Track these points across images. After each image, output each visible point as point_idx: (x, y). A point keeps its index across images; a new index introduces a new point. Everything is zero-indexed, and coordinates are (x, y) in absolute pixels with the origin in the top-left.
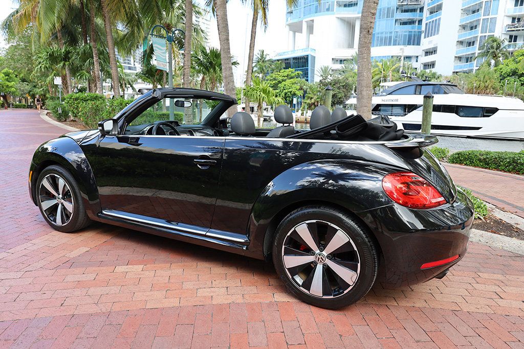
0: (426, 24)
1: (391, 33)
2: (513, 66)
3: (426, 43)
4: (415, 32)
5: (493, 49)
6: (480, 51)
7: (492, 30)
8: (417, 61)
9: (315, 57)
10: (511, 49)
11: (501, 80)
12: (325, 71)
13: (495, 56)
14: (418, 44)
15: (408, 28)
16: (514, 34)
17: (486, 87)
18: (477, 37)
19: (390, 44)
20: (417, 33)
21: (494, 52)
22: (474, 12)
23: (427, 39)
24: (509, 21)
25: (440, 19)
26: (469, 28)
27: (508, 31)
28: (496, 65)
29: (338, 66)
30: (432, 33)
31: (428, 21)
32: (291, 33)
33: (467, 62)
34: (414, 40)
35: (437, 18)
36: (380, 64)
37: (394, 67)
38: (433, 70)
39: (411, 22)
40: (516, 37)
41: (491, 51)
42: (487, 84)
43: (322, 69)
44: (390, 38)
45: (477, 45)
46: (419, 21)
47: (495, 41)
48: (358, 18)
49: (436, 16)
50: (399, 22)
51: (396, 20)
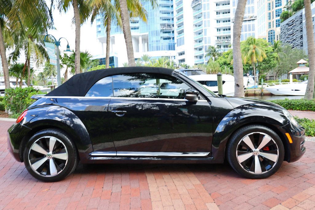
0: (177, 39)
2: (224, 60)
3: (179, 49)
4: (172, 43)
5: (212, 52)
6: (207, 53)
7: (209, 43)
8: (175, 59)
9: (117, 58)
10: (219, 52)
11: (220, 67)
13: (214, 56)
14: (174, 49)
15: (168, 41)
16: (219, 44)
17: (216, 71)
18: (203, 46)
19: (160, 50)
20: (172, 44)
21: (213, 53)
22: (199, 34)
23: (178, 47)
24: (216, 38)
25: (184, 37)
26: (199, 42)
27: (216, 43)
28: (215, 60)
30: (181, 44)
31: (178, 38)
32: (101, 43)
33: (200, 58)
34: (171, 47)
35: (182, 36)
36: (157, 60)
37: (165, 62)
38: (185, 63)
39: (169, 38)
40: (220, 46)
41: (212, 53)
42: (215, 69)
43: (123, 64)
44: (159, 47)
45: (204, 50)
46: (173, 38)
47: (213, 48)
48: (140, 36)
49: (181, 36)
50: (163, 38)
51: (161, 37)
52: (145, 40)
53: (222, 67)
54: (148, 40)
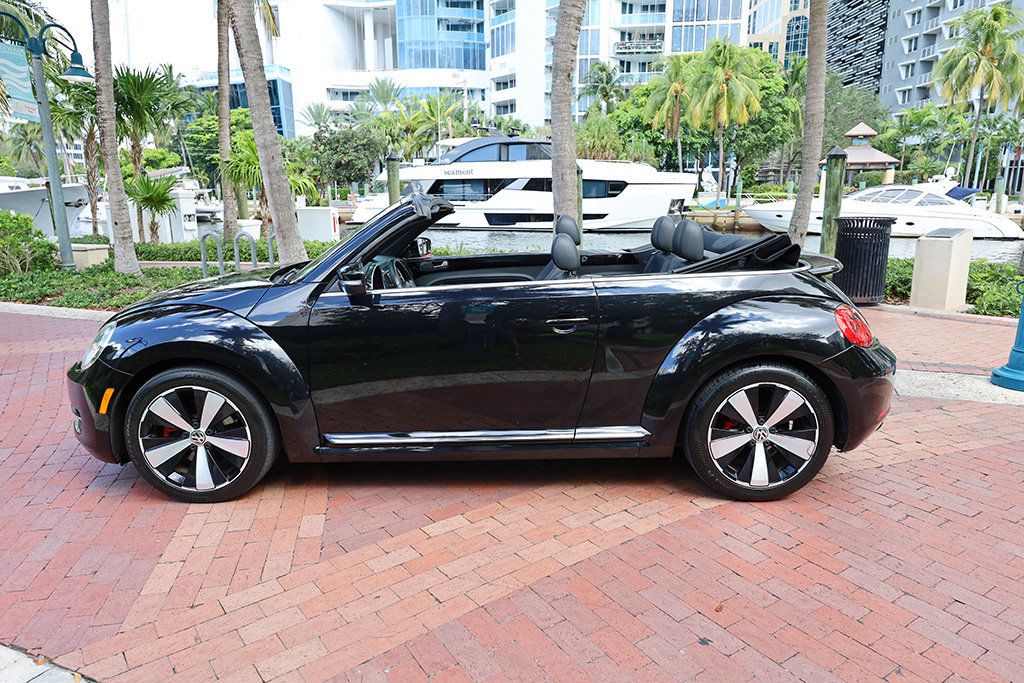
0: (493, 32)
1: (433, 43)
2: (634, 112)
3: (496, 67)
4: (474, 45)
5: (602, 85)
6: (582, 86)
7: (595, 51)
8: (484, 99)
9: (291, 85)
10: (624, 84)
11: (620, 134)
12: (317, 115)
13: (606, 95)
14: (482, 67)
15: (460, 35)
16: (626, 58)
17: (604, 147)
19: (433, 66)
20: (477, 48)
21: (604, 88)
23: (496, 58)
24: (617, 37)
25: (513, 24)
27: (618, 53)
28: (609, 111)
29: (342, 105)
30: (503, 49)
31: (495, 27)
34: (473, 59)
35: (510, 22)
36: (423, 102)
37: (450, 109)
38: (515, 116)
39: (466, 26)
40: (629, 64)
41: (601, 86)
42: (604, 142)
43: (310, 109)
44: (433, 53)
45: (576, 74)
46: (478, 25)
47: (603, 69)
48: (368, 10)
49: (506, 20)
50: (445, 23)
51: (439, 21)
52: (385, 25)
53: (626, 133)
54: (394, 28)
